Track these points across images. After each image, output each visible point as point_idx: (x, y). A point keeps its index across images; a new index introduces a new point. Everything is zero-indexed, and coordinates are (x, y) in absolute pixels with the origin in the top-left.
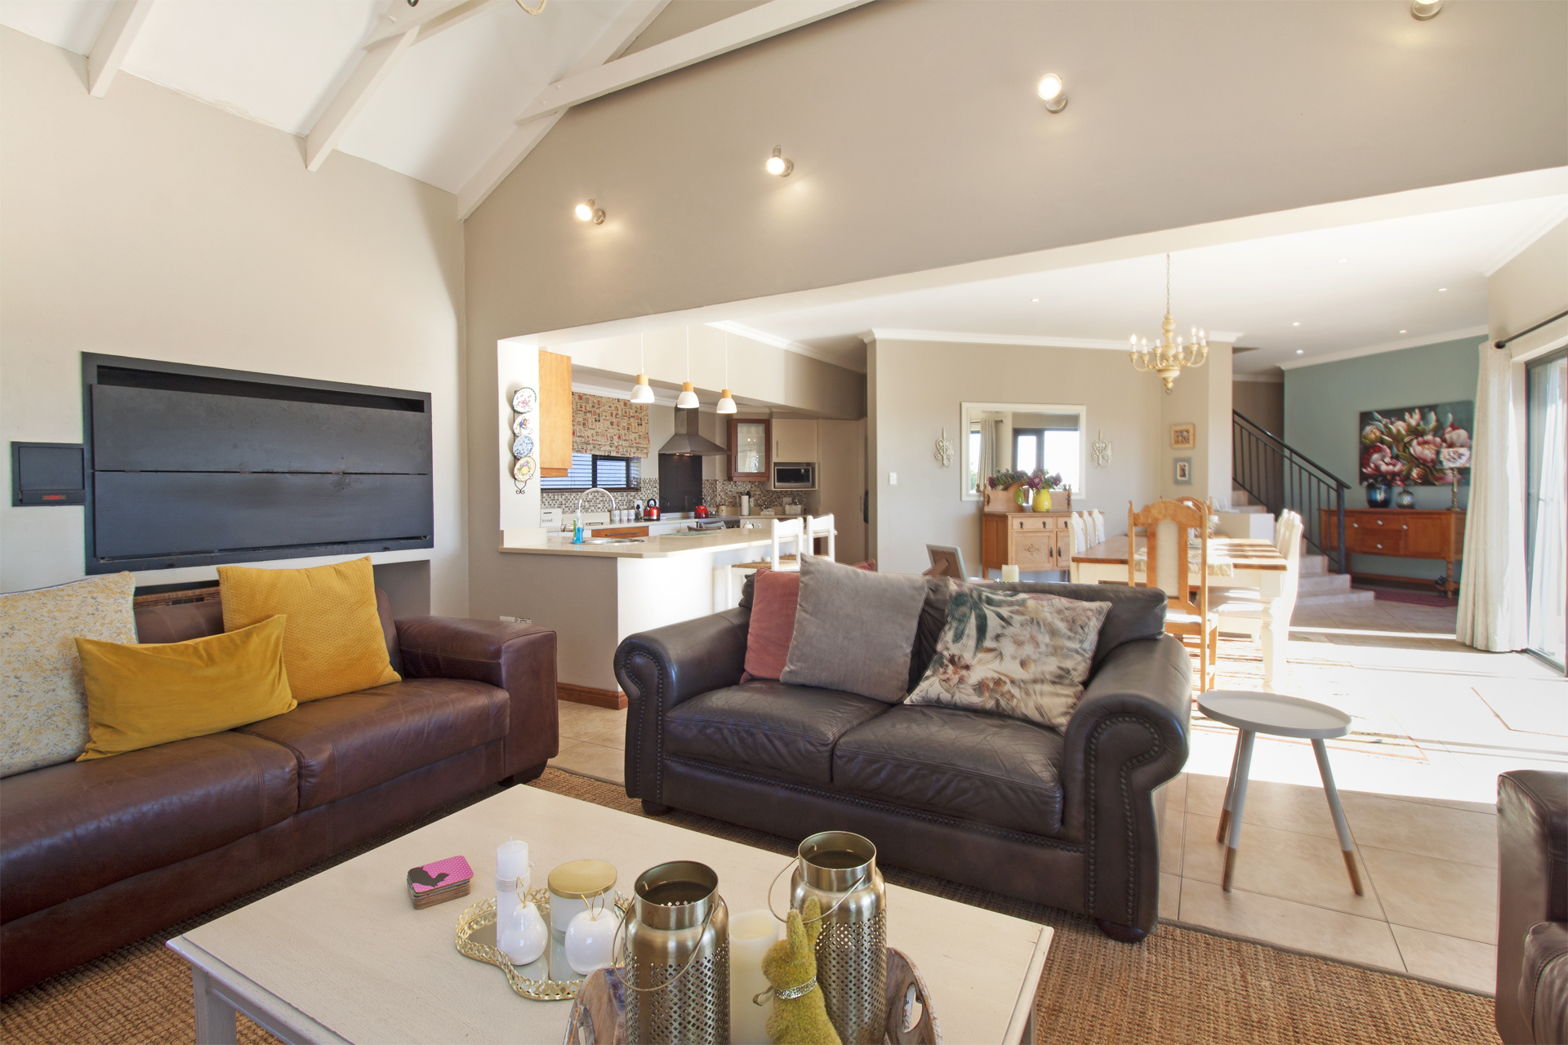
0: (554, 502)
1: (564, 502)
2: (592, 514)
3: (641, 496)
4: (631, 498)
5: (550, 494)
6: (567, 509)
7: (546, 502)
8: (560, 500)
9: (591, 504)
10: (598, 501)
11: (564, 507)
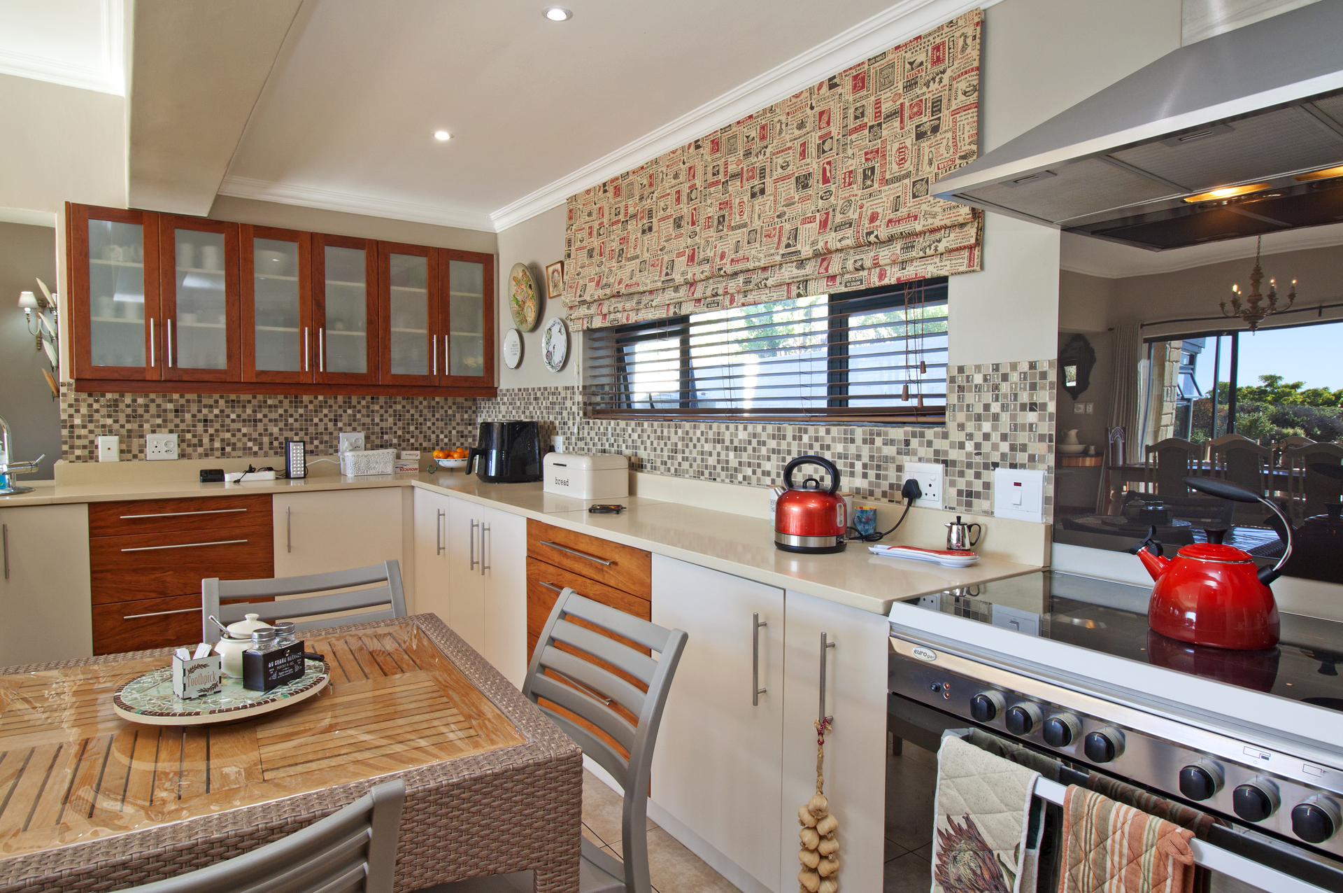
0: (662, 443)
1: (680, 446)
2: (744, 489)
3: (940, 444)
4: (890, 451)
5: (656, 424)
6: (686, 465)
7: (648, 442)
8: (674, 439)
9: (745, 459)
10: (764, 451)
11: (679, 456)
